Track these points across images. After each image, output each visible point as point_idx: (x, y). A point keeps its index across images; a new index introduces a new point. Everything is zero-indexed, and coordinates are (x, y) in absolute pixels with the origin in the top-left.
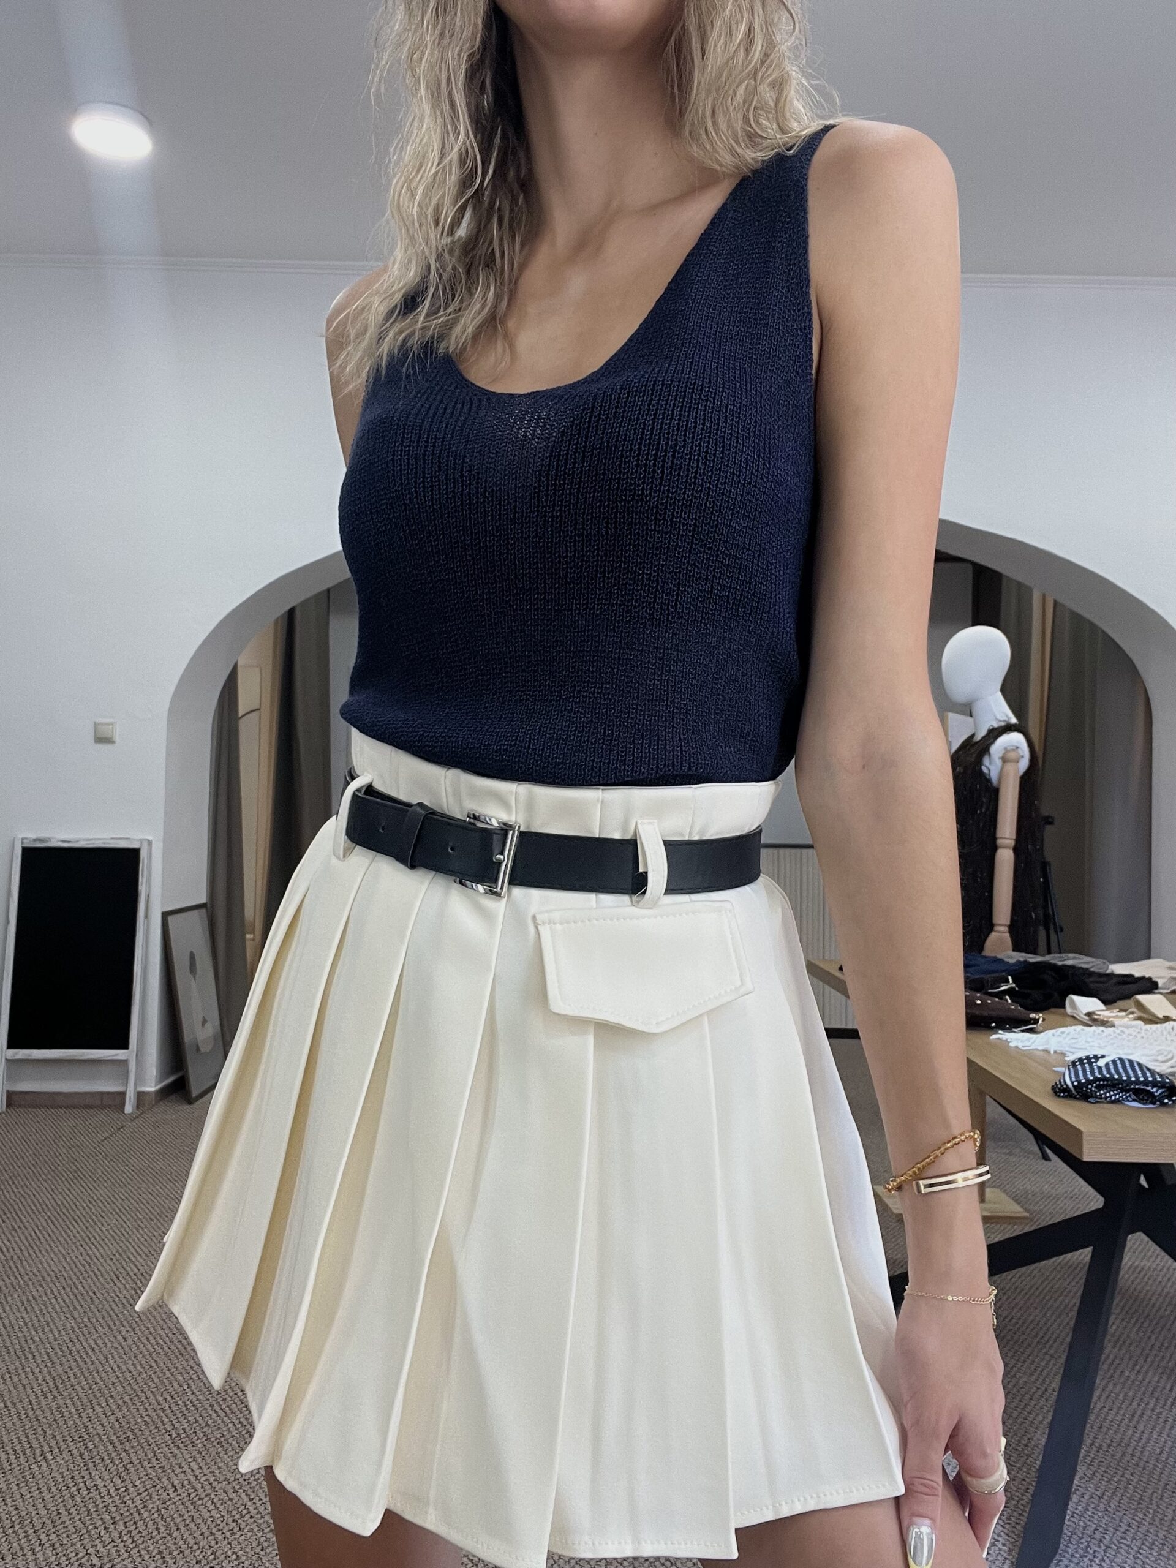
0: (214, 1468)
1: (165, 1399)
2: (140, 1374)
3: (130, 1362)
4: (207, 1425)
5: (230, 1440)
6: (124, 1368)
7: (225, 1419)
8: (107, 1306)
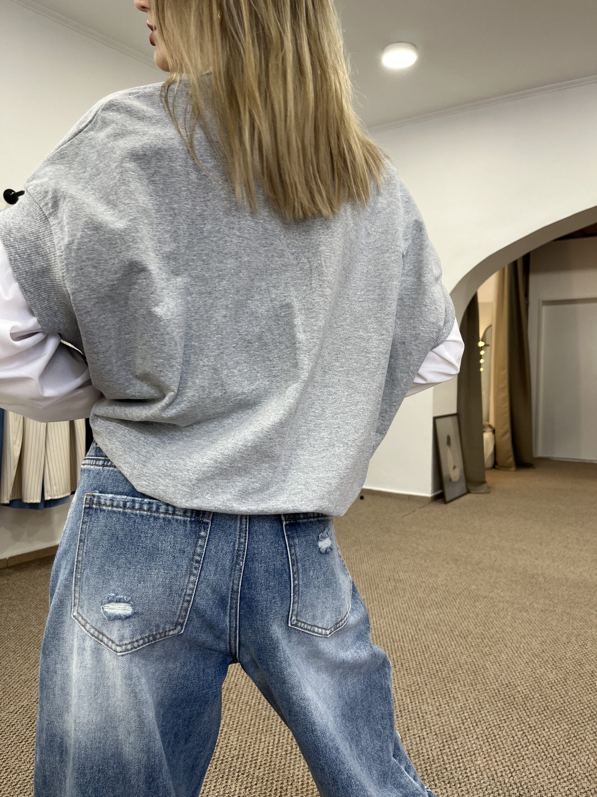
0: (400, 681)
1: (390, 642)
2: (384, 627)
3: (381, 620)
4: (404, 659)
5: (412, 669)
6: (378, 623)
7: (413, 658)
8: (381, 592)
